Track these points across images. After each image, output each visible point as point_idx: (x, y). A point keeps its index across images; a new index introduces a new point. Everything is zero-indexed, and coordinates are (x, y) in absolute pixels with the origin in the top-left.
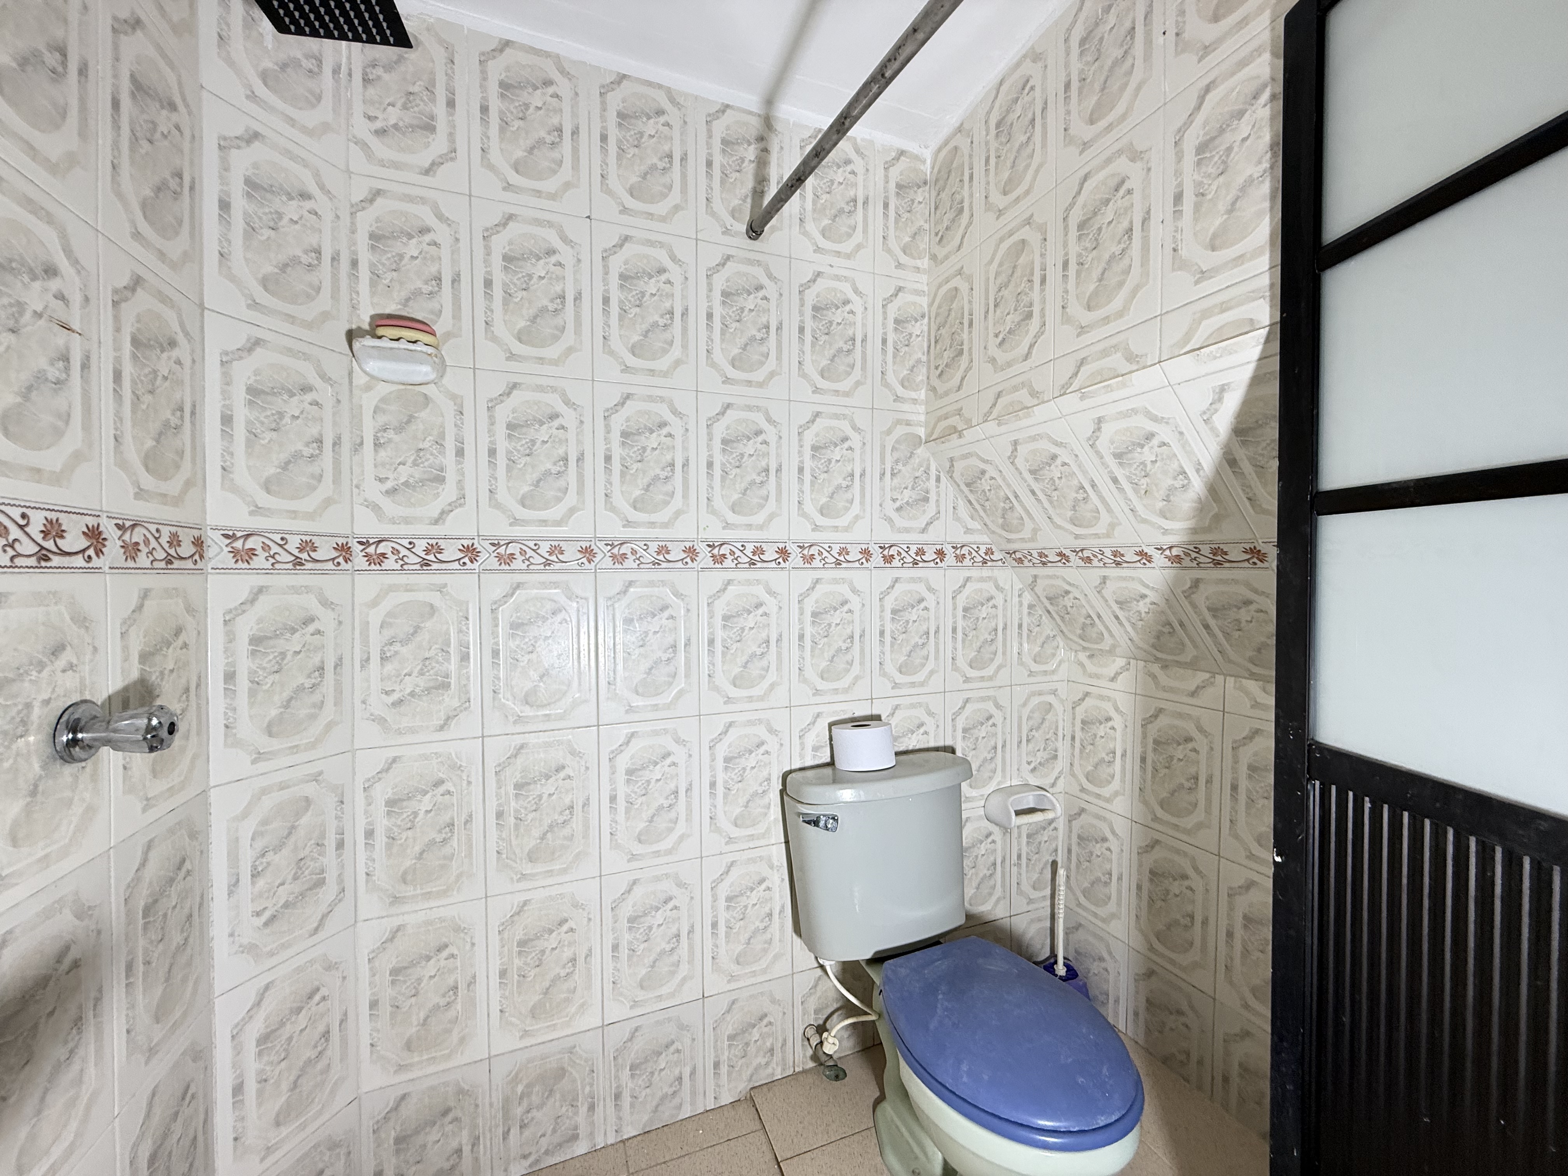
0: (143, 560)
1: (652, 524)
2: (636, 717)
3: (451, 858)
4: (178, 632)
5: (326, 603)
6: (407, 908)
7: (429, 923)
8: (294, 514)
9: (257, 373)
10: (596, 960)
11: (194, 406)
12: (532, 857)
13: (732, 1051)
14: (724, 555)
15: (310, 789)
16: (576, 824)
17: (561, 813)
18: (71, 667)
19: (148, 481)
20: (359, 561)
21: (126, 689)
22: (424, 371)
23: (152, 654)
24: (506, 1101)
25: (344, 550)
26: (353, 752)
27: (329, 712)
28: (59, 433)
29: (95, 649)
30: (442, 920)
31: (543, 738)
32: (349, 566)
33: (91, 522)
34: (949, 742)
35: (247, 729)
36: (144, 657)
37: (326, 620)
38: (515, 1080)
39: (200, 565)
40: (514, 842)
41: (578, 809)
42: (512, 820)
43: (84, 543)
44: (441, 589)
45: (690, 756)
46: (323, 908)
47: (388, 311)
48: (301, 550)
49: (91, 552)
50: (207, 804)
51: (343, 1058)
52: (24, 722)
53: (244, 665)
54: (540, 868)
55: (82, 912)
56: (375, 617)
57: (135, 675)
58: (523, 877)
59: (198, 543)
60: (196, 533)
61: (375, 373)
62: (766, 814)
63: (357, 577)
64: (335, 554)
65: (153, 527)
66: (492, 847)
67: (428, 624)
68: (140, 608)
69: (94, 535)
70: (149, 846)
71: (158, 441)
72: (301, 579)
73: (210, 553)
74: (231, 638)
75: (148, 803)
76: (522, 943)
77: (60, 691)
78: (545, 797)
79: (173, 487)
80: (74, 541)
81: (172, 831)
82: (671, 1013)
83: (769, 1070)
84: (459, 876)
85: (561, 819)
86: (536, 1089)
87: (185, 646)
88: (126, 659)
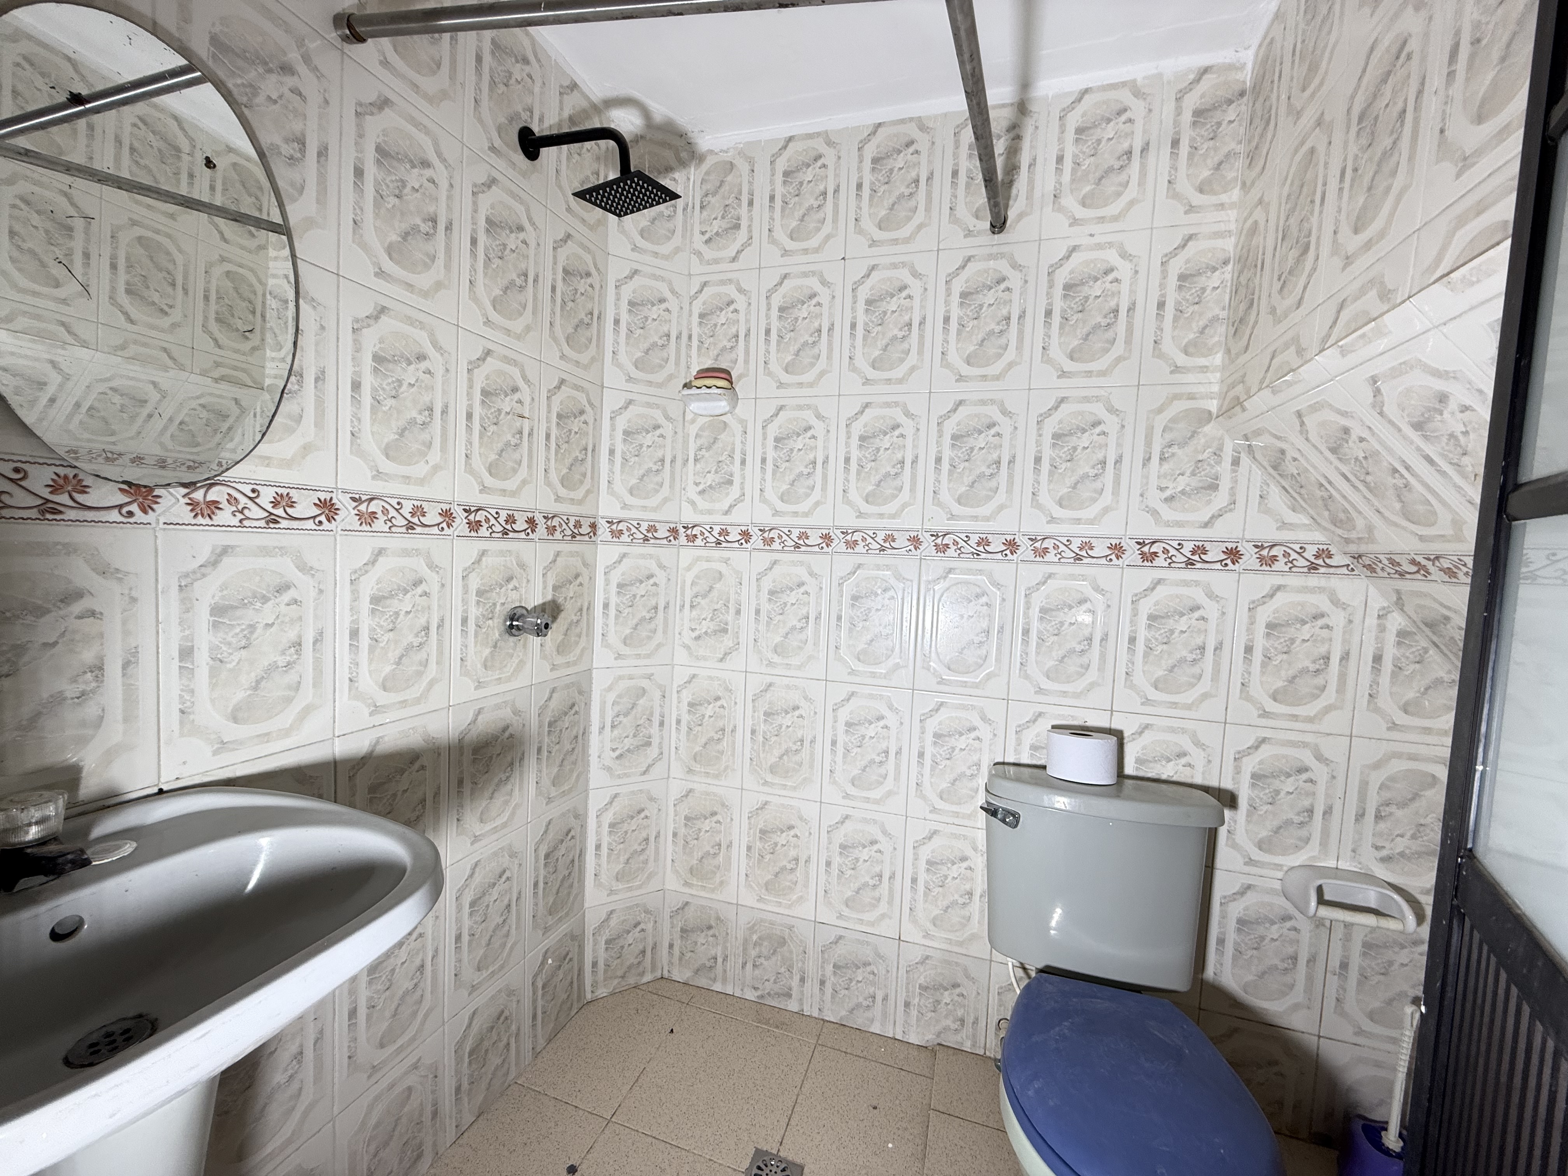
0: (558, 535)
1: (881, 516)
2: (858, 680)
3: (722, 753)
4: (577, 576)
5: (662, 567)
6: (696, 778)
7: (708, 794)
8: (644, 508)
9: (629, 421)
10: (813, 866)
11: (594, 446)
12: (773, 770)
13: (923, 1001)
14: (947, 545)
15: (645, 683)
16: (805, 754)
17: (795, 743)
18: (516, 588)
19: (563, 492)
20: (683, 539)
21: (544, 604)
22: (723, 405)
23: (560, 587)
24: (746, 941)
25: (674, 531)
26: (673, 666)
27: (659, 637)
28: (515, 471)
29: (528, 581)
30: (715, 795)
31: (786, 681)
32: (676, 542)
33: (530, 515)
34: (1227, 784)
35: (613, 639)
36: (555, 588)
37: (661, 577)
38: (752, 929)
39: (593, 539)
40: (762, 755)
41: (807, 743)
42: (761, 739)
43: (526, 526)
44: (726, 561)
45: (902, 723)
46: (650, 761)
47: (706, 366)
48: (648, 531)
49: (529, 531)
50: (591, 678)
51: (656, 860)
52: (492, 612)
53: (614, 600)
54: (777, 780)
55: (517, 712)
56: (689, 577)
57: (549, 597)
58: (766, 783)
59: (593, 526)
60: (592, 520)
61: (696, 411)
62: (973, 798)
63: (681, 550)
64: (668, 534)
65: (565, 518)
66: (747, 756)
67: (717, 586)
68: (554, 561)
69: (531, 522)
70: (553, 691)
71: (570, 469)
72: (648, 550)
73: (599, 532)
74: (607, 582)
75: (554, 668)
76: (763, 832)
77: (509, 600)
78: (784, 727)
79: (579, 494)
80: (521, 525)
81: (567, 686)
82: (871, 939)
83: (958, 1038)
84: (726, 768)
85: (794, 748)
86: (765, 943)
87: (581, 584)
88: (545, 588)
